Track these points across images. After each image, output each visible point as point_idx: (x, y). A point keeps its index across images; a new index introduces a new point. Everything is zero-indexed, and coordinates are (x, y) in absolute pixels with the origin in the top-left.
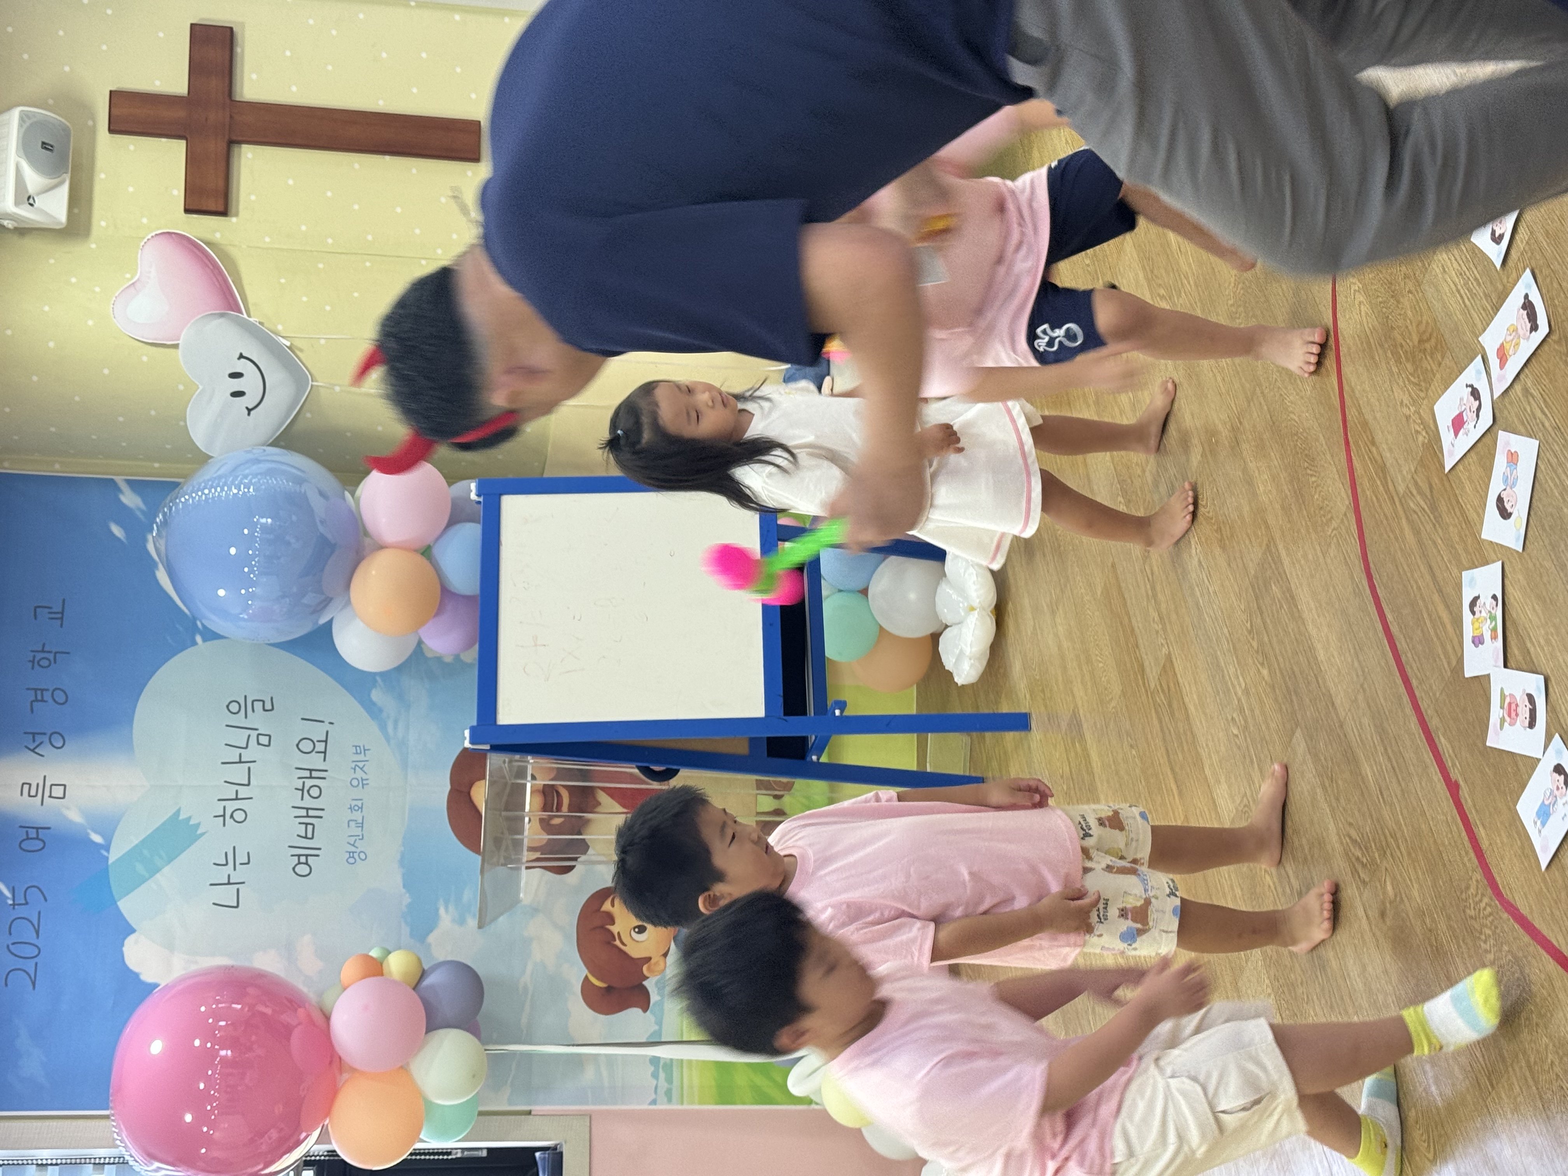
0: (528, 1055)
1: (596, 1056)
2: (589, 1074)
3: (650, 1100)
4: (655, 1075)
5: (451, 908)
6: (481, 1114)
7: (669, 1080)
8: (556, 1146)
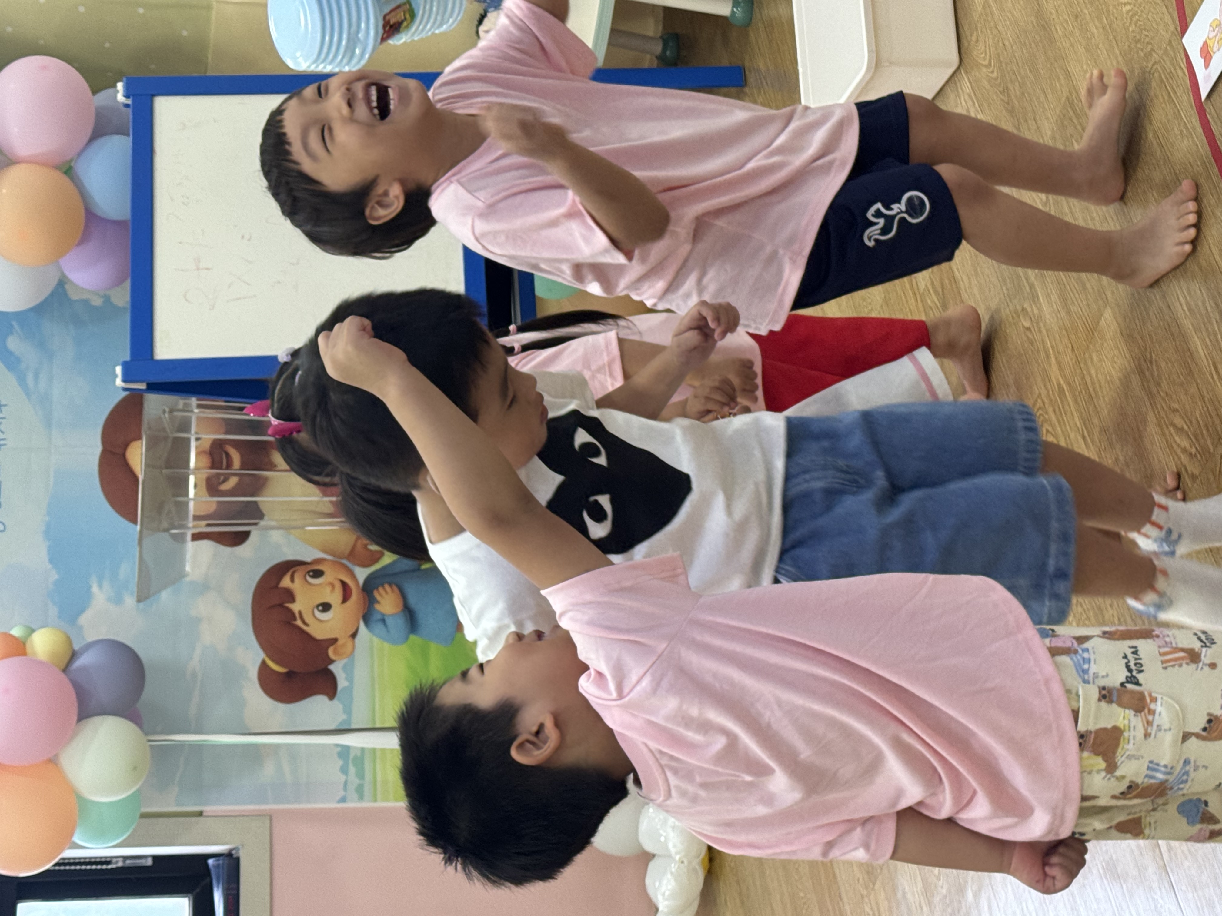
0: (198, 748)
1: (277, 746)
2: (269, 770)
3: (338, 798)
4: (344, 770)
5: (106, 585)
6: (144, 816)
7: (361, 775)
8: (231, 850)
